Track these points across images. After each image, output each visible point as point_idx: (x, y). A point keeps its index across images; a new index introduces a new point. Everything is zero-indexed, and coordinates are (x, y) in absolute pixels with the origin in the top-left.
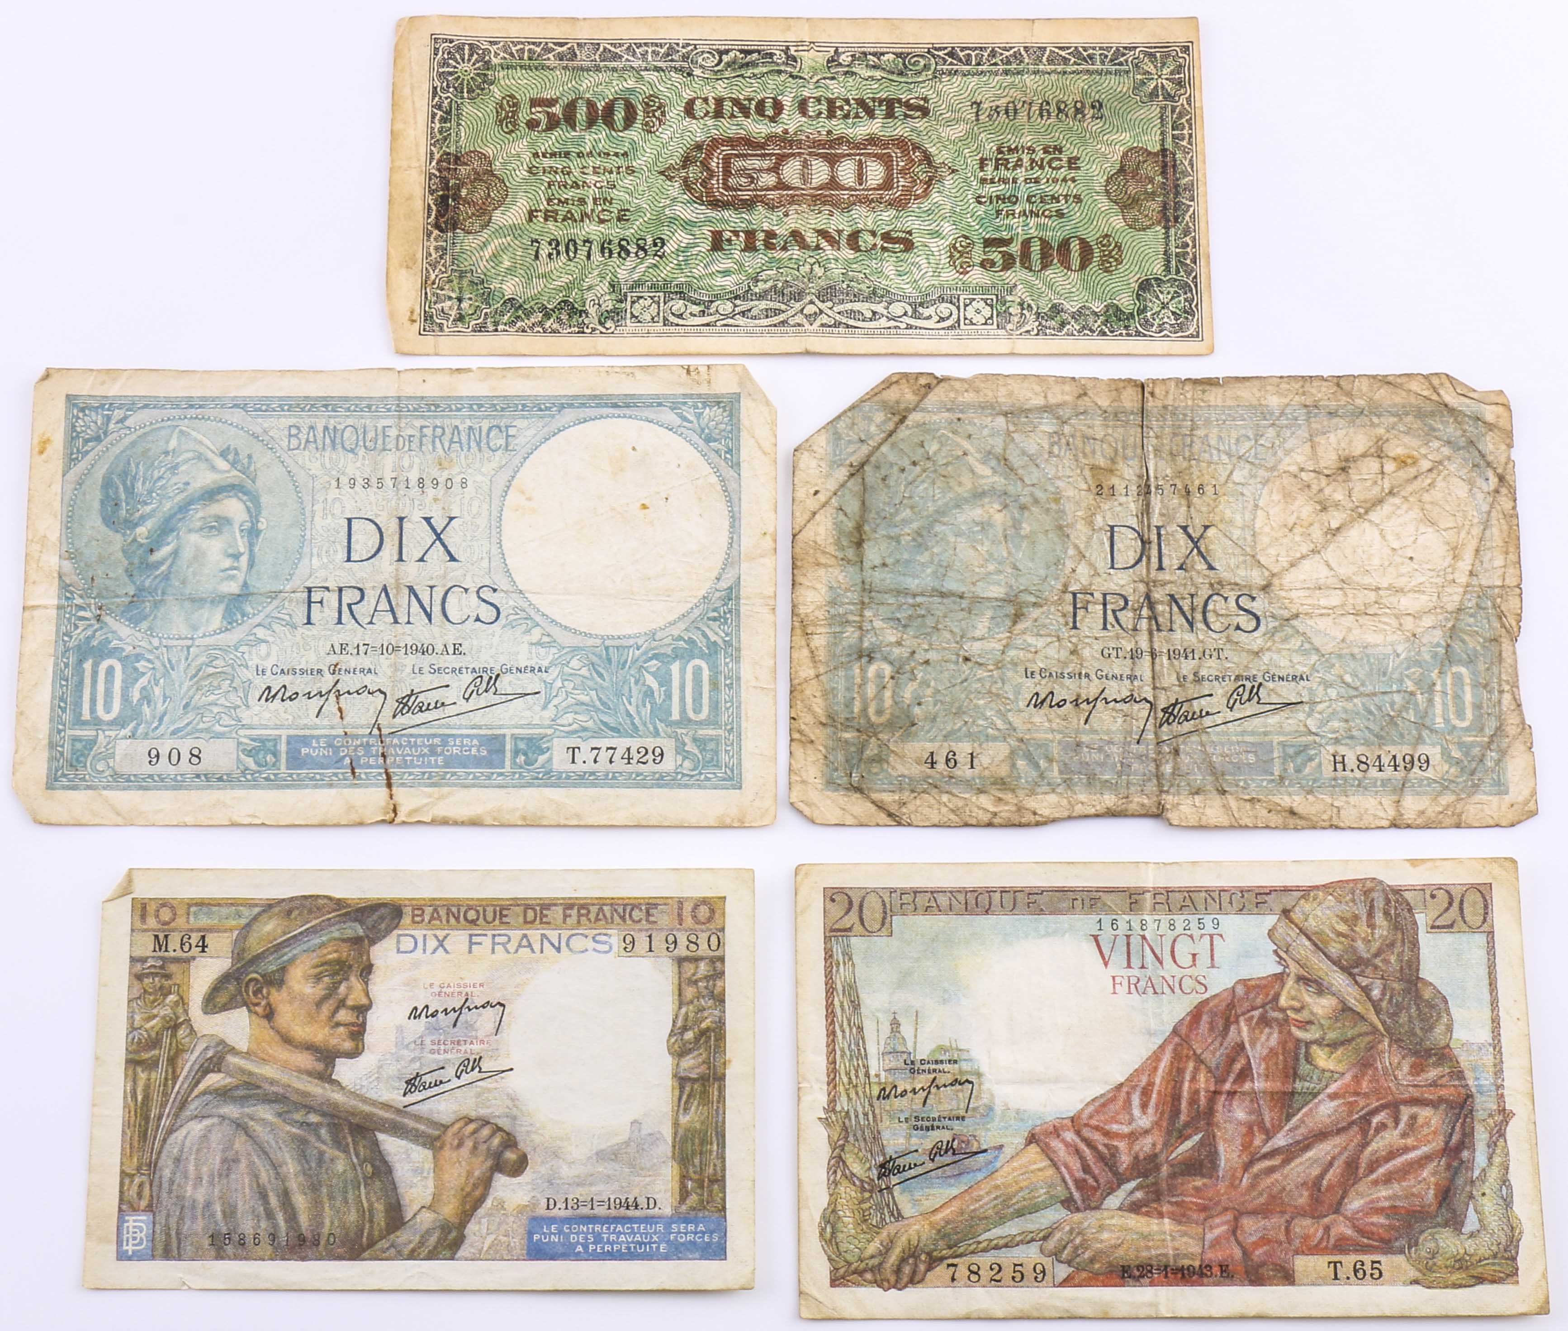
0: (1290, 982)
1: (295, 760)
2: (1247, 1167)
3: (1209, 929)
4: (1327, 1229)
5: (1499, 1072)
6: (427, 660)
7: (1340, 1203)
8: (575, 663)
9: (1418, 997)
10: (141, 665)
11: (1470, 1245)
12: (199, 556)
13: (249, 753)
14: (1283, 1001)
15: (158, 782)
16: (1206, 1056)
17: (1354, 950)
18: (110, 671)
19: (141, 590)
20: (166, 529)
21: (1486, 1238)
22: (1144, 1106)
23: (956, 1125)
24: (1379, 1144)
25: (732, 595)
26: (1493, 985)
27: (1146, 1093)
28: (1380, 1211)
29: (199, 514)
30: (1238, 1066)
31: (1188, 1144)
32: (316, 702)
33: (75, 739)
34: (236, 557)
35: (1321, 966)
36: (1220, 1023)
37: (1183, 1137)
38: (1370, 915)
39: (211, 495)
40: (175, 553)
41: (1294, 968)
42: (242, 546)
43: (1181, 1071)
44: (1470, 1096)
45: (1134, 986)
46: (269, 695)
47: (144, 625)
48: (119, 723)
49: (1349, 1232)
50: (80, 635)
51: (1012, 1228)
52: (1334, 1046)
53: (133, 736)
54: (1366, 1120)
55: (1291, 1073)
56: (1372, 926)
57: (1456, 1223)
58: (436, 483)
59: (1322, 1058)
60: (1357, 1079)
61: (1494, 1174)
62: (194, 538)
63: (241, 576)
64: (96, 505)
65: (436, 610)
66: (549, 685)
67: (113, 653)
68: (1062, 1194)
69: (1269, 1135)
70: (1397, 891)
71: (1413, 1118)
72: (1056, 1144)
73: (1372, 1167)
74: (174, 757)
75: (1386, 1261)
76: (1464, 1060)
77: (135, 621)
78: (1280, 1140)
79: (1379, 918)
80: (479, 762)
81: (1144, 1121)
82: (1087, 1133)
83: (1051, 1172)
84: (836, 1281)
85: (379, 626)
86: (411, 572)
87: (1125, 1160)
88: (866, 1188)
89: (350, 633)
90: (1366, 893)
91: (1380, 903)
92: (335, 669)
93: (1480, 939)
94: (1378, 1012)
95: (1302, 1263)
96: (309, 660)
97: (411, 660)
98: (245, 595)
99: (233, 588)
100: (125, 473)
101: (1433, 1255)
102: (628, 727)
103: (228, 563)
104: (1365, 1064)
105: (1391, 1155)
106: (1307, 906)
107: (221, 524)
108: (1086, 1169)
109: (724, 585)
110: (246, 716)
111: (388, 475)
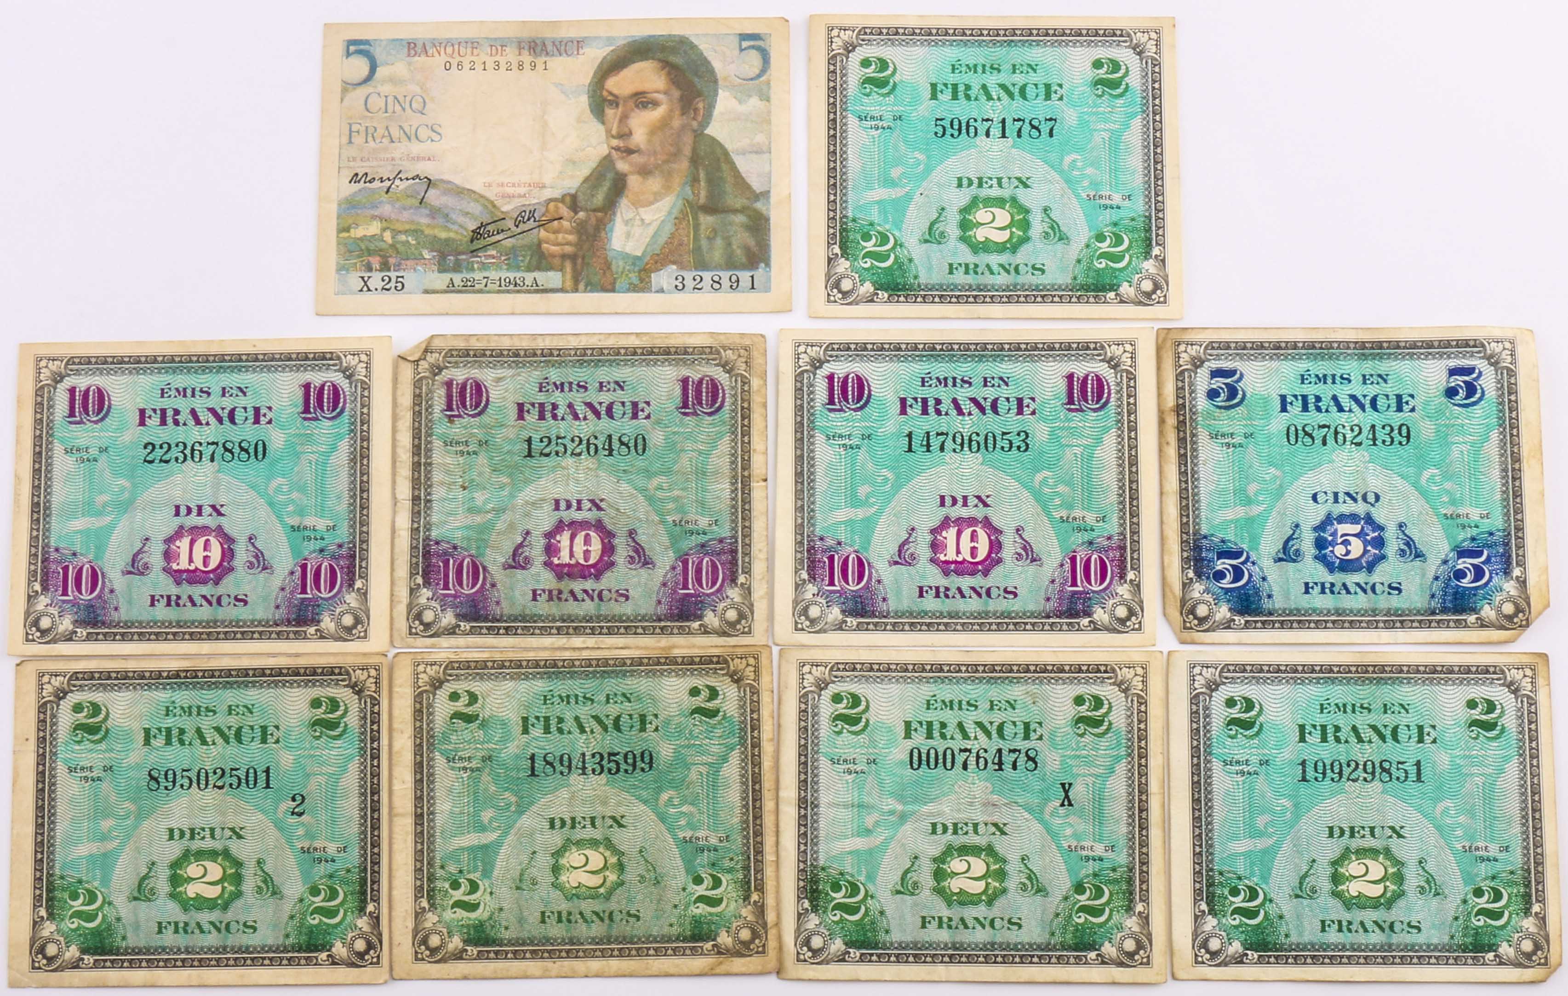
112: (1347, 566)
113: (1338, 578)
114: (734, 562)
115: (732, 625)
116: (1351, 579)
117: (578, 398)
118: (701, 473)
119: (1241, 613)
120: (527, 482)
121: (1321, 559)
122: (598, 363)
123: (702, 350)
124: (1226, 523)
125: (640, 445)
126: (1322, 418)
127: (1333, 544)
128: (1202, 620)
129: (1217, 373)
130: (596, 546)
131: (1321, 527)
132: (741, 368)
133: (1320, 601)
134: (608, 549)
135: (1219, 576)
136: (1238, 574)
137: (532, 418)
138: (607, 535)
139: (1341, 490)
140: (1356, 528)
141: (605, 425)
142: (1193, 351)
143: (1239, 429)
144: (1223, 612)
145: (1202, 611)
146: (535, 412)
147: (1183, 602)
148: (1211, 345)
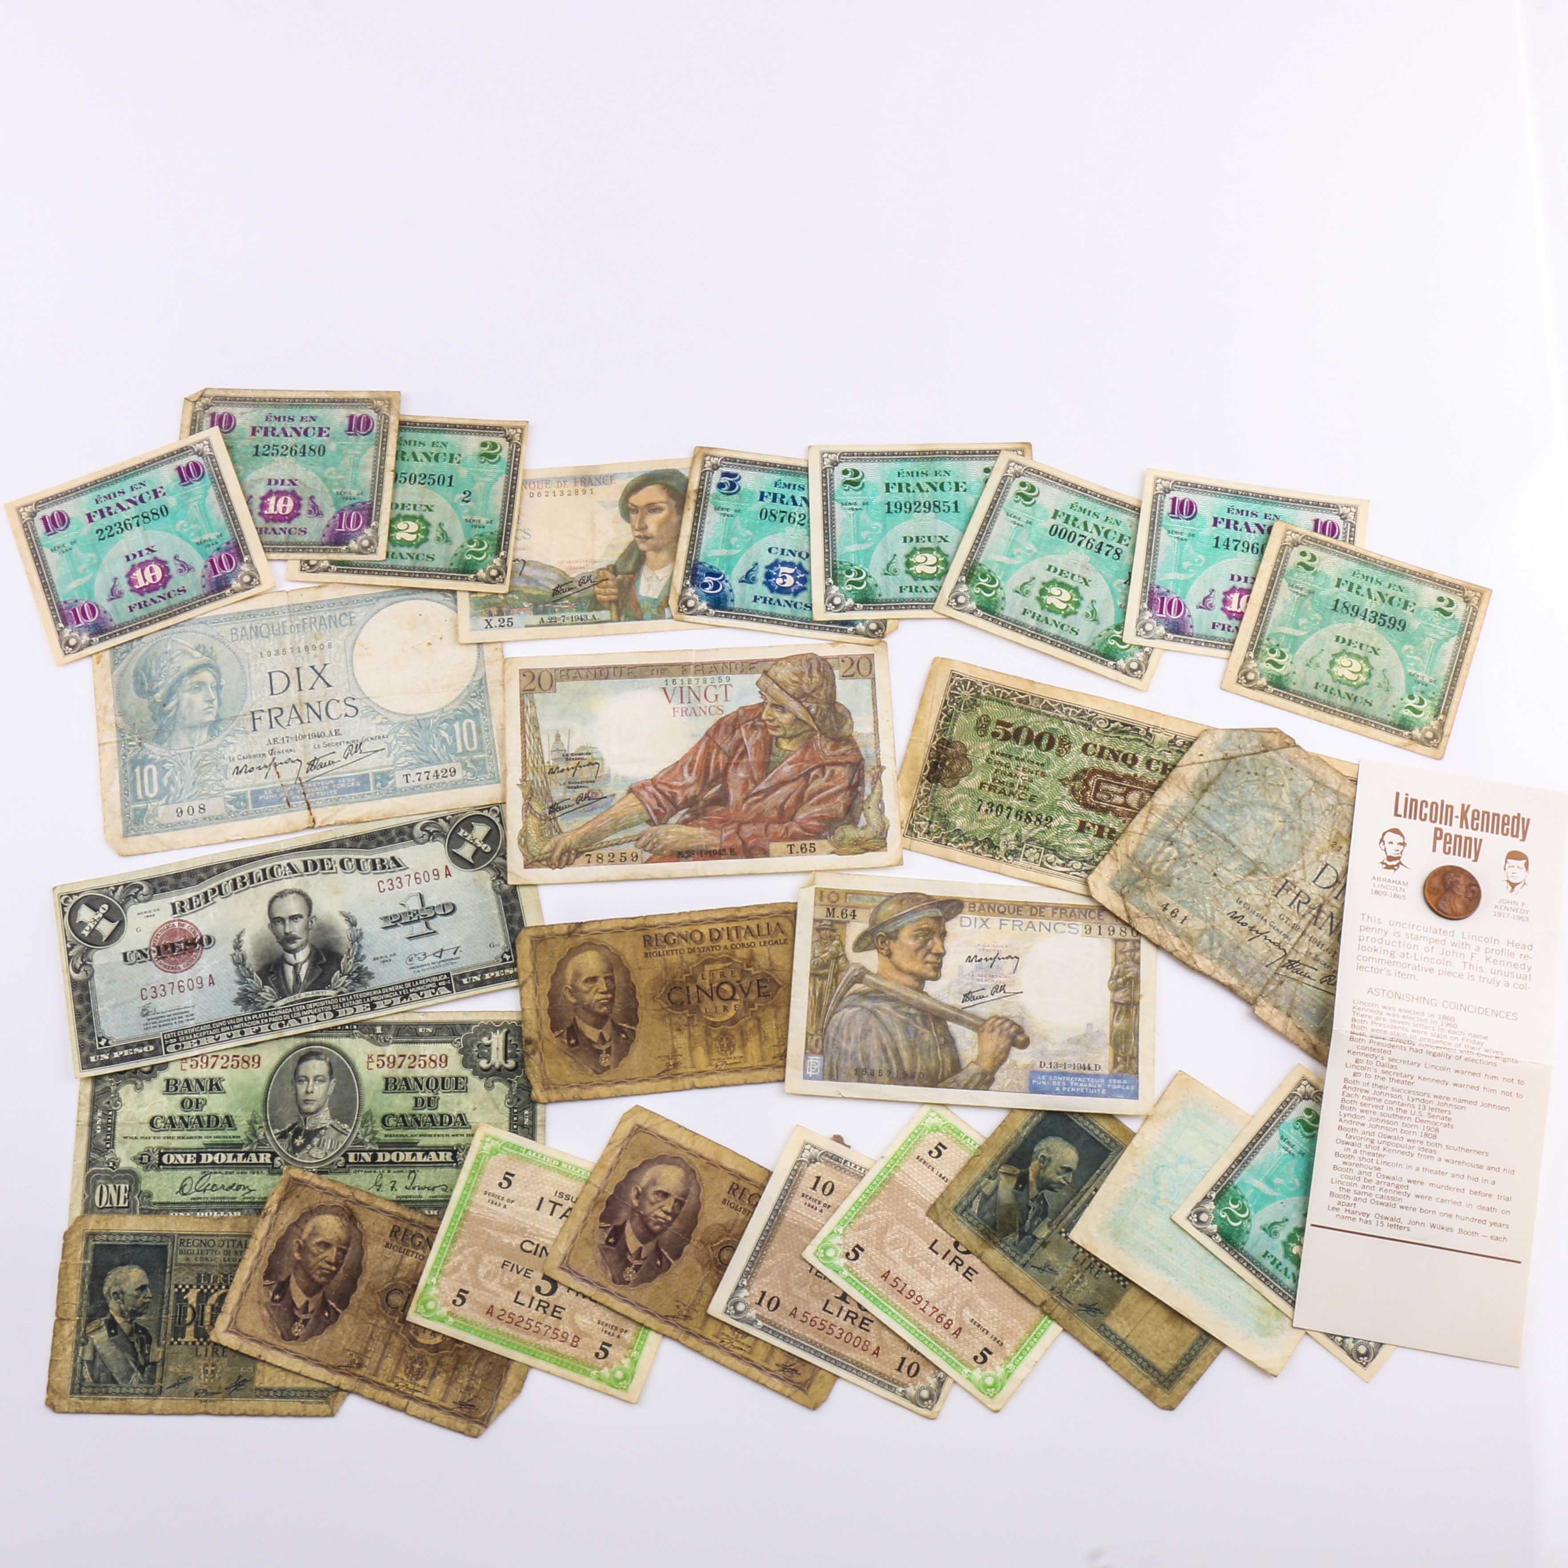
0: (767, 707)
1: (256, 803)
2: (745, 800)
3: (724, 682)
4: (787, 829)
5: (877, 745)
6: (322, 740)
7: (794, 816)
8: (402, 731)
9: (835, 711)
10: (167, 765)
11: (862, 833)
12: (191, 704)
13: (231, 803)
14: (764, 716)
15: (184, 825)
16: (723, 746)
17: (801, 689)
18: (150, 771)
19: (161, 727)
20: (171, 693)
21: (870, 829)
22: (690, 772)
23: (591, 786)
24: (814, 786)
25: (482, 683)
26: (874, 704)
27: (691, 766)
28: (815, 818)
29: (188, 682)
30: (740, 750)
31: (714, 790)
32: (265, 771)
33: (136, 809)
34: (211, 701)
35: (785, 699)
36: (730, 729)
37: (711, 787)
38: (810, 671)
39: (193, 671)
40: (178, 705)
41: (769, 700)
42: (213, 695)
43: (709, 754)
44: (862, 759)
45: (684, 712)
46: (238, 771)
47: (166, 744)
48: (159, 797)
49: (798, 830)
50: (131, 754)
51: (620, 835)
52: (791, 738)
53: (167, 803)
54: (807, 775)
55: (769, 752)
56: (811, 677)
57: (854, 822)
58: (314, 648)
59: (785, 745)
60: (803, 754)
61: (875, 798)
62: (187, 695)
63: (214, 711)
64: (132, 686)
65: (323, 713)
66: (389, 744)
67: (150, 761)
68: (646, 816)
69: (756, 784)
70: (824, 659)
71: (833, 772)
72: (644, 793)
73: (811, 797)
74: (191, 811)
75: (817, 843)
76: (859, 742)
77: (160, 743)
78: (763, 786)
79: (815, 673)
80: (356, 789)
81: (690, 779)
82: (660, 786)
83: (640, 807)
84: (527, 866)
85: (293, 726)
86: (307, 696)
87: (680, 799)
88: (543, 819)
89: (278, 732)
90: (808, 660)
91: (815, 665)
92: (272, 752)
93: (868, 682)
94: (814, 719)
95: (773, 846)
96: (257, 750)
97: (313, 741)
98: (218, 720)
99: (211, 718)
100: (144, 668)
101: (843, 838)
102: (433, 758)
103: (207, 705)
104: (807, 746)
105: (821, 791)
106: (777, 669)
107: (201, 685)
108: (659, 804)
109: (477, 678)
110: (226, 784)
111: (288, 646)
112: (782, 590)
113: (775, 596)
114: (370, 515)
115: (365, 548)
116: (783, 598)
117: (288, 426)
118: (356, 466)
119: (714, 608)
120: (254, 469)
121: (767, 584)
122: (301, 406)
123: (363, 400)
124: (714, 558)
125: (322, 450)
126: (783, 507)
127: (776, 577)
128: (690, 609)
129: (725, 475)
130: (290, 504)
131: (771, 567)
132: (385, 411)
133: (761, 606)
134: (297, 506)
135: (705, 585)
136: (716, 585)
137: (260, 434)
138: (297, 500)
139: (787, 547)
140: (792, 571)
141: (302, 440)
142: (714, 460)
143: (732, 507)
144: (703, 606)
145: (691, 603)
146: (262, 432)
147: (681, 597)
148: (725, 459)
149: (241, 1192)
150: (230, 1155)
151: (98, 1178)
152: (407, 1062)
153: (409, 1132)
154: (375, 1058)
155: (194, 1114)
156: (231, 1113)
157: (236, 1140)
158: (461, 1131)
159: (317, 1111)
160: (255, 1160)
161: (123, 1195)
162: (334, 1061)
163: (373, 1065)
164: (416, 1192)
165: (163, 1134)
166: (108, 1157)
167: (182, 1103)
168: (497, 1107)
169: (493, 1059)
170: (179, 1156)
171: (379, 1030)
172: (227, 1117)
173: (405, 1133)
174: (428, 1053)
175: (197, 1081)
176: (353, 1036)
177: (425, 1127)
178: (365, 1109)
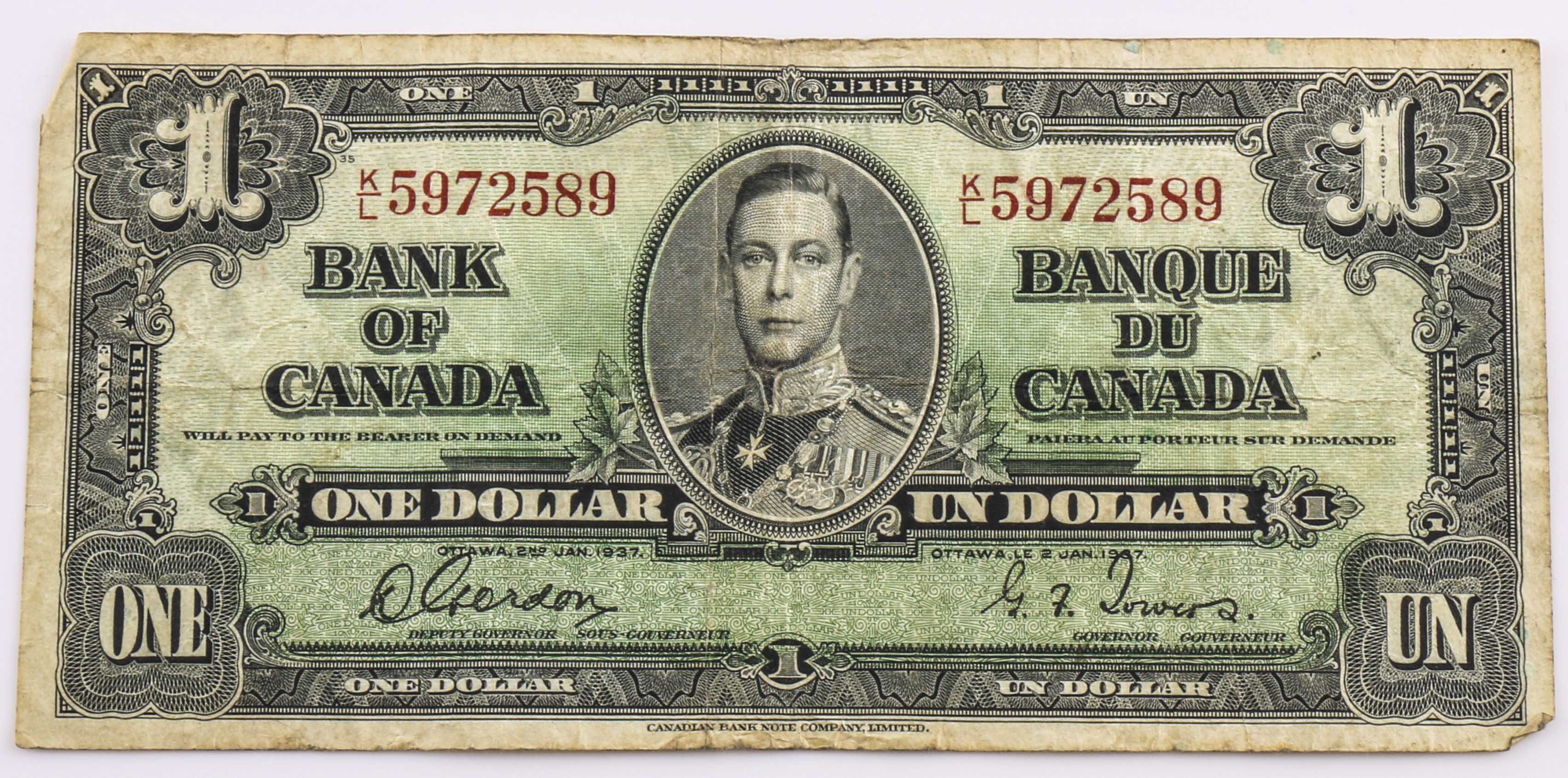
149: (569, 616)
150: (531, 497)
151: (107, 563)
152: (1090, 202)
153: (1106, 428)
154: (985, 186)
155: (406, 360)
156: (528, 357)
157: (547, 448)
158: (1272, 427)
159: (805, 356)
160: (610, 512)
161: (188, 619)
162: (853, 198)
163: (980, 211)
164: (1136, 622)
165: (309, 424)
166: (136, 497)
167: (369, 325)
168: (1387, 348)
169: (1370, 196)
170: (365, 497)
171: (994, 95)
172: (515, 371)
173: (1095, 428)
174: (1157, 172)
175: (415, 253)
176: (913, 115)
177: (1158, 413)
178: (962, 352)
